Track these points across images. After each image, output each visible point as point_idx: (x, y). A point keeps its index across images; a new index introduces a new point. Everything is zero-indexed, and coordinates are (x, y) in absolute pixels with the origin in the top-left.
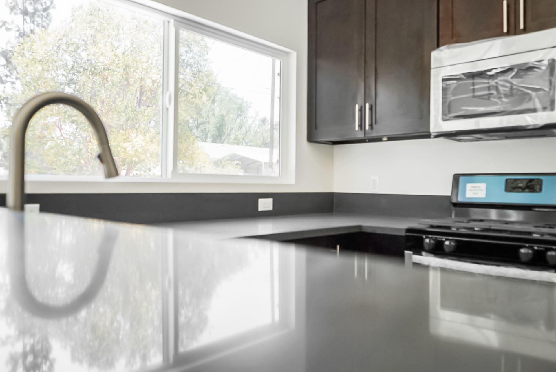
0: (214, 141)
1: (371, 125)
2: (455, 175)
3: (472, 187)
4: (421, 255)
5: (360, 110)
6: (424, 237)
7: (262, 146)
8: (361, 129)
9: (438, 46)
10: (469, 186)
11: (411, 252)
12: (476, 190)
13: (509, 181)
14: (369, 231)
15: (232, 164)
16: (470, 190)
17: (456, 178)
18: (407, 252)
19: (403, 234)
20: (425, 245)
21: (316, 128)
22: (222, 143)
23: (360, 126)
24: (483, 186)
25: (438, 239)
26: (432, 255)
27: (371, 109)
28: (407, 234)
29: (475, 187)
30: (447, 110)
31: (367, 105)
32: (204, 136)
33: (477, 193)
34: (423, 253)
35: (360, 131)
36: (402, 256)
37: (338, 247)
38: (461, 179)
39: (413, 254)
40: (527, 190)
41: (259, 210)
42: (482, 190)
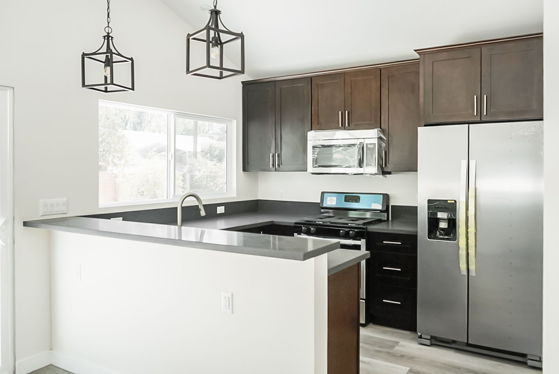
0: (135, 129)
1: (279, 165)
3: (330, 199)
4: (301, 235)
5: (273, 156)
6: (302, 226)
7: (184, 133)
8: (273, 167)
9: (311, 130)
10: (328, 198)
11: (297, 234)
12: (331, 201)
13: (346, 196)
14: (277, 224)
15: (159, 155)
16: (329, 201)
17: (323, 193)
18: (295, 234)
19: (293, 225)
20: (303, 230)
21: (248, 164)
22: (143, 130)
23: (273, 165)
24: (335, 199)
25: (308, 227)
26: (306, 235)
27: (278, 156)
28: (296, 225)
29: (331, 199)
30: (315, 163)
31: (276, 154)
32: (124, 123)
33: (332, 202)
34: (302, 234)
35: (273, 168)
36: (293, 235)
37: (262, 232)
38: (325, 194)
39: (298, 235)
40: (354, 201)
41: (218, 213)
42: (334, 201)
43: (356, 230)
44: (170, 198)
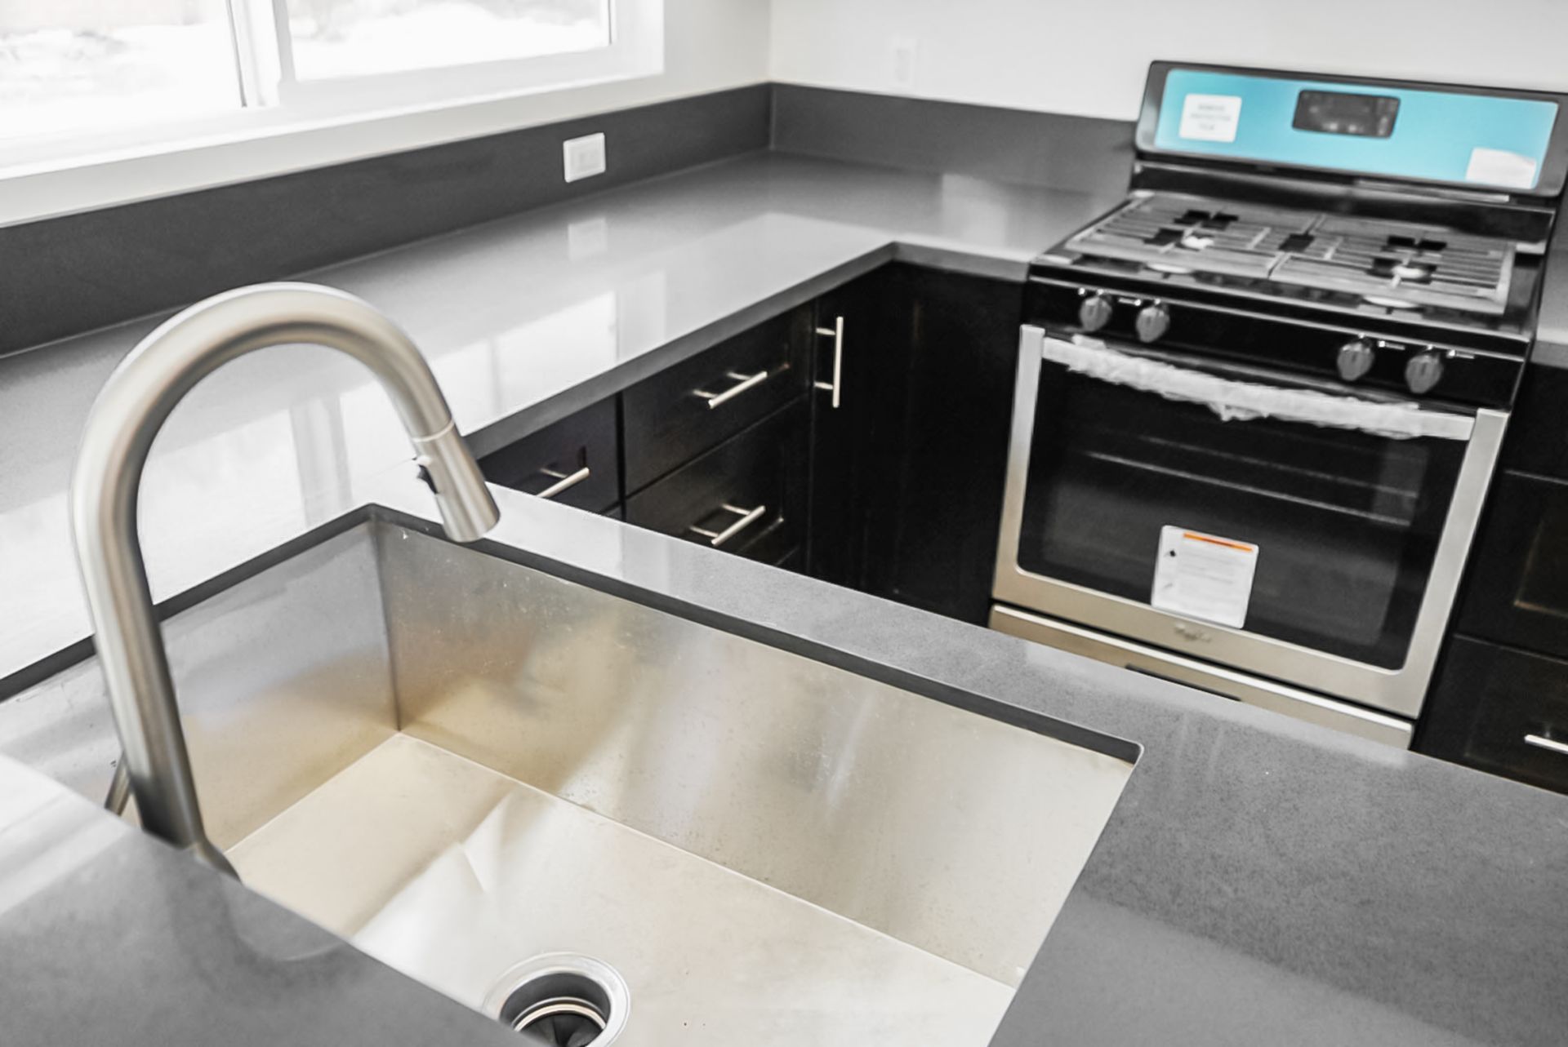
2: (1155, 63)
3: (1201, 107)
4: (1070, 341)
6: (1082, 291)
10: (1193, 102)
11: (1042, 331)
12: (1210, 117)
14: (918, 260)
16: (1195, 116)
17: (1159, 72)
18: (1028, 330)
19: (1021, 277)
20: (1084, 315)
24: (1232, 105)
25: (1122, 301)
26: (1103, 345)
28: (1034, 278)
29: (1210, 108)
33: (1212, 129)
34: (1077, 336)
36: (1012, 337)
38: (1174, 76)
39: (1046, 335)
40: (1352, 128)
41: (569, 177)
42: (1228, 119)
43: (1452, 354)
44: (262, 103)
